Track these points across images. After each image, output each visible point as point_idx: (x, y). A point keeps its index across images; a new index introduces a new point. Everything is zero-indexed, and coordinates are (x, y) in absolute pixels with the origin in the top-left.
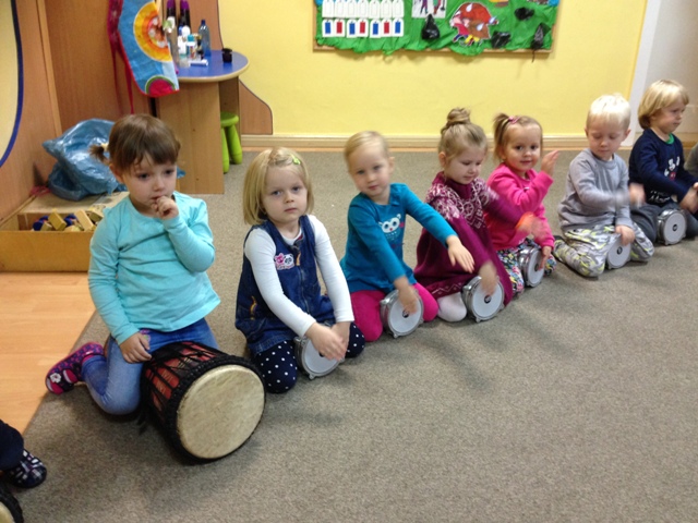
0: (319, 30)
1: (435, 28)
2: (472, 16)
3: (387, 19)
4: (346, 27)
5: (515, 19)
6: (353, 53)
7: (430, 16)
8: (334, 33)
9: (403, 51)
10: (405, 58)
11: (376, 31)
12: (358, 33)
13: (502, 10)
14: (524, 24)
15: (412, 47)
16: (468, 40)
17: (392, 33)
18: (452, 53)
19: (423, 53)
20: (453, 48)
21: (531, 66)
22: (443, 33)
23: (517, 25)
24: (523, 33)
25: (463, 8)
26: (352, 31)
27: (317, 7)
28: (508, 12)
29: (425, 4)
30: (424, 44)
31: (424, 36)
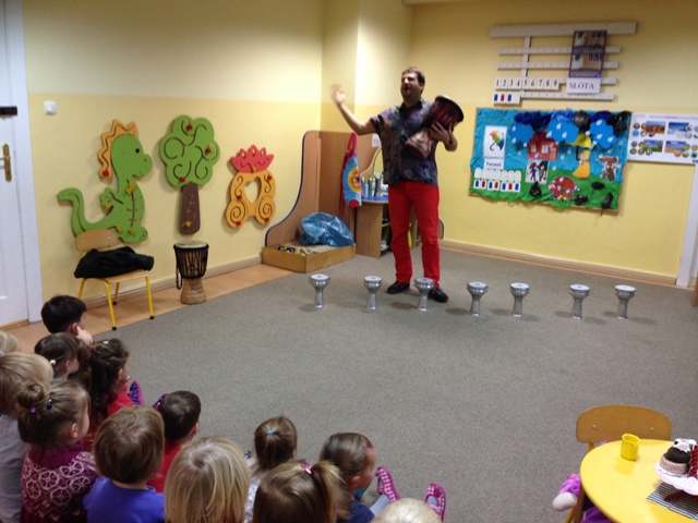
0: (472, 184)
1: (539, 189)
2: (562, 185)
3: (511, 181)
4: (487, 184)
5: (591, 189)
6: (489, 198)
7: (537, 183)
8: (480, 187)
9: (518, 200)
10: (521, 205)
11: (504, 188)
12: (493, 188)
13: (583, 183)
14: (598, 192)
15: (524, 199)
16: (559, 198)
17: (513, 189)
18: (549, 205)
19: (532, 202)
20: (550, 202)
21: (606, 218)
22: (544, 191)
23: (592, 193)
24: (599, 197)
25: (557, 180)
26: (491, 186)
27: (473, 172)
28: (588, 183)
29: (534, 175)
30: (531, 198)
31: (531, 193)
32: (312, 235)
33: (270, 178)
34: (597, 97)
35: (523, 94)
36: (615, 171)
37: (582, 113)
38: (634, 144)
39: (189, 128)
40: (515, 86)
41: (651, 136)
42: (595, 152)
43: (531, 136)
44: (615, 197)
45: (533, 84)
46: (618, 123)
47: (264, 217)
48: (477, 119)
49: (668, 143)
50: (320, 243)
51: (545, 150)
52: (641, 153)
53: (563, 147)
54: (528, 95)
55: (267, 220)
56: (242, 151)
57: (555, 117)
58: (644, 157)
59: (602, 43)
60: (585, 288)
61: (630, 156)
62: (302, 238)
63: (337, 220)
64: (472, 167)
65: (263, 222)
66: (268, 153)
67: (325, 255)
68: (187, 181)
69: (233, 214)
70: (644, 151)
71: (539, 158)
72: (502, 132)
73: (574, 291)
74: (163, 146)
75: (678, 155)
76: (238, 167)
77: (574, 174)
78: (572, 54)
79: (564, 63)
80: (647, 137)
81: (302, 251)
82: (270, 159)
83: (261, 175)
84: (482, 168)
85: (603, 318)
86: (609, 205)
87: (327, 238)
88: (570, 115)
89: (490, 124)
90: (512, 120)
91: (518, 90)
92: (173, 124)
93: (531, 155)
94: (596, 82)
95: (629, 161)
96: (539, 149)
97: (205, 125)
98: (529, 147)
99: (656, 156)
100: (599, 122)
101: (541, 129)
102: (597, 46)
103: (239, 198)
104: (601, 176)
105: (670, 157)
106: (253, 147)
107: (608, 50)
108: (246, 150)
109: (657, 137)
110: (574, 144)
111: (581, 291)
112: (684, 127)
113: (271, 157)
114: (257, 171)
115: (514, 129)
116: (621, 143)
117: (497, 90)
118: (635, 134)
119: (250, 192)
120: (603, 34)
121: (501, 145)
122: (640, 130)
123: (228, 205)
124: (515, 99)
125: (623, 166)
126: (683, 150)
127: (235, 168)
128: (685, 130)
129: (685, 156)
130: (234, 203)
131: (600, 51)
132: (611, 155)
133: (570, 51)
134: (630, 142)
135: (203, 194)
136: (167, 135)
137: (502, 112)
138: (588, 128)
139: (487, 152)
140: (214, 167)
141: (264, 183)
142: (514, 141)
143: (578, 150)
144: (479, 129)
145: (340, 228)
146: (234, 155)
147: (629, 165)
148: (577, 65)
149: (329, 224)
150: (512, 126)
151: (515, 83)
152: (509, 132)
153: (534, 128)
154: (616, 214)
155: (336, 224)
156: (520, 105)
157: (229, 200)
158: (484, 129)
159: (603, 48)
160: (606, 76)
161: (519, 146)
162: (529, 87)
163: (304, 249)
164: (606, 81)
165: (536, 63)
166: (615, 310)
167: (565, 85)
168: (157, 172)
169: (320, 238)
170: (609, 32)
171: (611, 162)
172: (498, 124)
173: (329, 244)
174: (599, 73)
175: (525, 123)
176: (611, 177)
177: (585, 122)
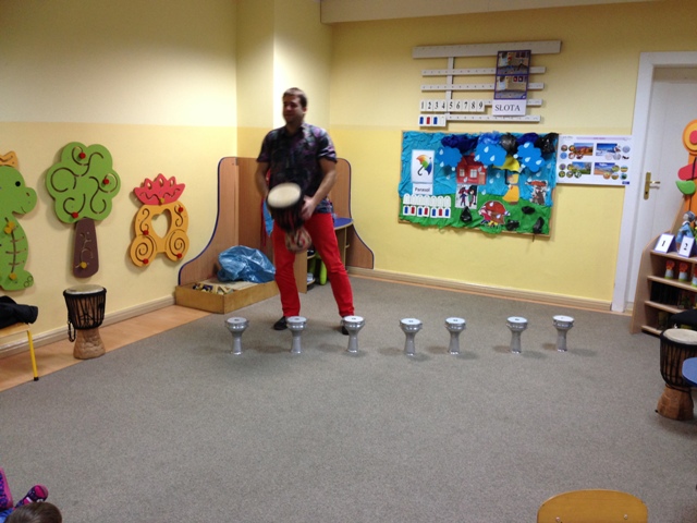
0: (401, 211)
1: (469, 215)
2: (493, 209)
3: (441, 207)
4: (417, 210)
5: (521, 214)
6: (419, 225)
7: (467, 208)
8: (409, 213)
9: (449, 226)
10: (452, 231)
11: (434, 214)
12: (423, 215)
13: (513, 207)
14: (528, 217)
15: (454, 225)
16: (490, 224)
17: (444, 216)
18: (480, 231)
19: (463, 229)
20: (481, 228)
21: (538, 243)
22: (474, 217)
23: (523, 217)
24: (529, 223)
25: (487, 204)
26: (420, 213)
27: (401, 198)
28: (517, 208)
29: (464, 201)
30: (462, 224)
31: (462, 219)
32: (231, 271)
33: (181, 210)
34: (523, 119)
35: (449, 117)
36: (544, 194)
37: (509, 136)
38: (562, 167)
39: (82, 156)
40: (440, 109)
41: (579, 158)
42: (524, 176)
43: (459, 160)
44: (546, 221)
45: (458, 106)
46: (546, 145)
47: (176, 252)
48: (403, 143)
49: (597, 164)
50: (240, 279)
51: (473, 174)
52: (570, 176)
53: (491, 171)
54: (454, 117)
55: (179, 256)
56: (147, 180)
57: (482, 140)
58: (573, 180)
59: (526, 63)
60: (522, 320)
61: (559, 180)
62: (220, 274)
63: (258, 253)
64: (400, 192)
65: (175, 258)
66: (178, 182)
67: (246, 293)
68: (81, 216)
69: (138, 251)
70: (573, 173)
71: (467, 183)
72: (429, 155)
73: (512, 323)
74: (49, 177)
75: (607, 177)
76: (143, 198)
77: (503, 198)
78: (497, 75)
79: (489, 84)
80: (576, 160)
81: (220, 289)
82: (181, 188)
83: (170, 206)
84: (411, 194)
85: (543, 351)
86: (540, 230)
87: (249, 274)
88: (498, 138)
89: (416, 148)
90: (439, 144)
91: (444, 113)
92: (62, 151)
93: (460, 179)
94: (522, 103)
95: (558, 184)
96: (467, 173)
97: (101, 153)
98: (457, 171)
99: (585, 179)
100: (527, 145)
101: (468, 153)
102: (522, 66)
103: (145, 233)
104: (531, 200)
105: (599, 179)
106: (160, 176)
107: (533, 70)
108: (152, 180)
109: (586, 159)
110: (502, 168)
111: (519, 324)
112: (612, 148)
113: (183, 186)
114: (167, 202)
115: (441, 152)
116: (549, 166)
117: (423, 113)
118: (563, 156)
119: (159, 226)
120: (527, 54)
121: (429, 169)
122: (568, 152)
123: (132, 241)
124: (441, 122)
125: (552, 189)
126: (612, 172)
127: (139, 200)
128: (613, 151)
129: (614, 178)
130: (140, 239)
131: (525, 72)
132: (540, 178)
133: (494, 72)
134: (558, 165)
135: (100, 231)
136: (55, 164)
137: (428, 135)
138: (516, 152)
139: (415, 177)
140: (113, 200)
141: (175, 216)
142: (442, 165)
143: (507, 174)
144: (405, 153)
145: (263, 263)
146: (138, 186)
147: (558, 188)
148: (502, 86)
149: (249, 258)
150: (439, 150)
151: (440, 105)
152: (437, 156)
153: (462, 152)
154: (547, 239)
155: (258, 258)
156: (446, 128)
157: (134, 236)
158: (410, 153)
159: (528, 68)
160: (531, 98)
161: (447, 170)
162: (454, 109)
163: (222, 286)
164: (532, 102)
165: (461, 84)
166: (554, 341)
167: (491, 106)
168: (43, 207)
169: (240, 273)
170: (533, 52)
171: (540, 185)
172: (425, 149)
173: (250, 280)
174: (524, 94)
175: (453, 147)
176: (541, 201)
177: (512, 144)
